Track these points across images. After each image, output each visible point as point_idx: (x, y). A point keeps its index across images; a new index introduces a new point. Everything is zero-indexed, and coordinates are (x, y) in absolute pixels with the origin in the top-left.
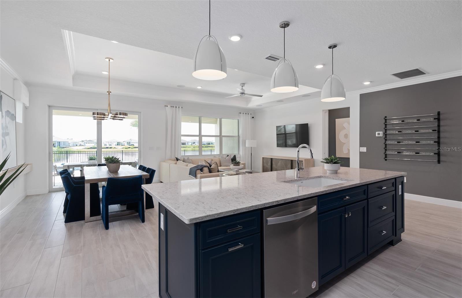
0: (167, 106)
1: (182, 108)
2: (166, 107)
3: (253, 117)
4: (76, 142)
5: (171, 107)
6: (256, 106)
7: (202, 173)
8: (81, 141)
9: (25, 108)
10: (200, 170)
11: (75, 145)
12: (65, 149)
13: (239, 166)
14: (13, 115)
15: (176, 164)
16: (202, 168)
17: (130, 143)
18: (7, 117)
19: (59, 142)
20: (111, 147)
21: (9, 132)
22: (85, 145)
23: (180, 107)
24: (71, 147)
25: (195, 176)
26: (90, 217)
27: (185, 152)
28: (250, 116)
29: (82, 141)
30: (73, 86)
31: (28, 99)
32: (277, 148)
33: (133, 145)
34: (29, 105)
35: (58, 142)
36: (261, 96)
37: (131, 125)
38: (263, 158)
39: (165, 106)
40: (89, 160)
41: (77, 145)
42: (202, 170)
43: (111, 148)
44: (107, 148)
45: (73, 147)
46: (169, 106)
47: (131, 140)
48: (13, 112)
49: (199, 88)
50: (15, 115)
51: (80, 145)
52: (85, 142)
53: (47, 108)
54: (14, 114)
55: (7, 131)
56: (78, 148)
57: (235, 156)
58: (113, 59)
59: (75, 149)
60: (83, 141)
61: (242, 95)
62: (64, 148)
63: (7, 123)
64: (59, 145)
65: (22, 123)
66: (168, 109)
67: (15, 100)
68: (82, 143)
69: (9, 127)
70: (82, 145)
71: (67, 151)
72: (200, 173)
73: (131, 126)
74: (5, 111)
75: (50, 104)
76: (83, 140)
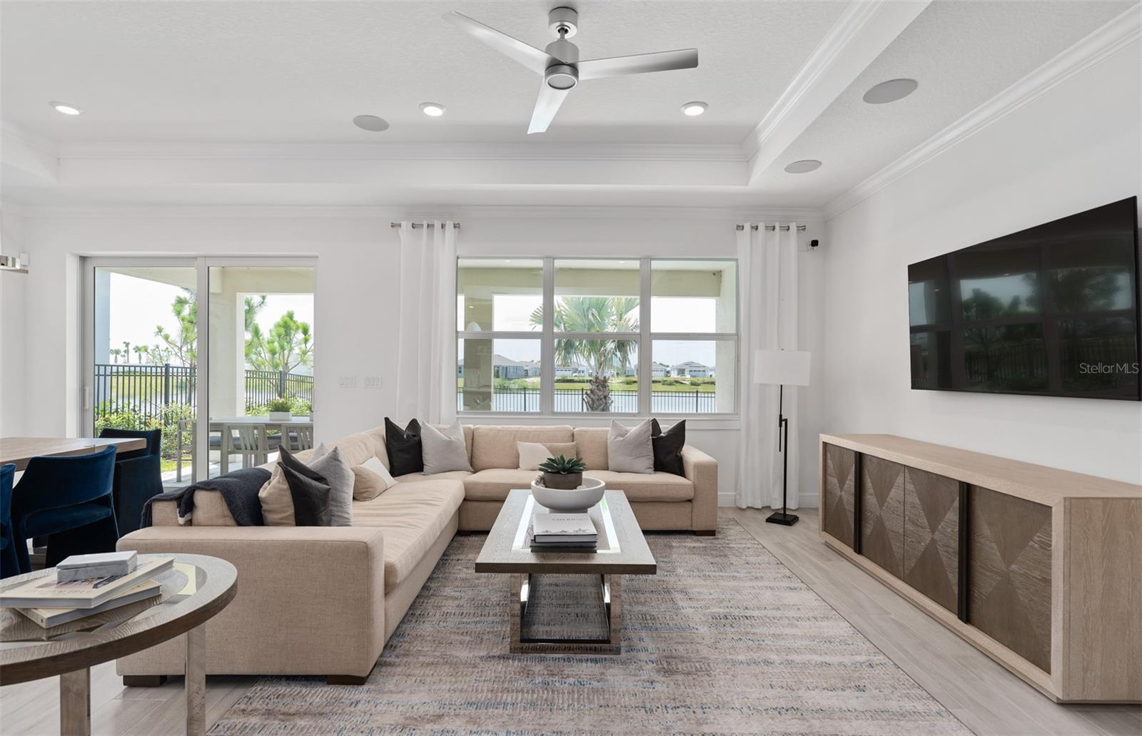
0: (401, 226)
1: (456, 227)
3: (814, 244)
19: (507, 368)
23: (449, 225)
27: (697, 397)
38: (826, 445)
39: (394, 225)
57: (683, 423)
66: (404, 234)
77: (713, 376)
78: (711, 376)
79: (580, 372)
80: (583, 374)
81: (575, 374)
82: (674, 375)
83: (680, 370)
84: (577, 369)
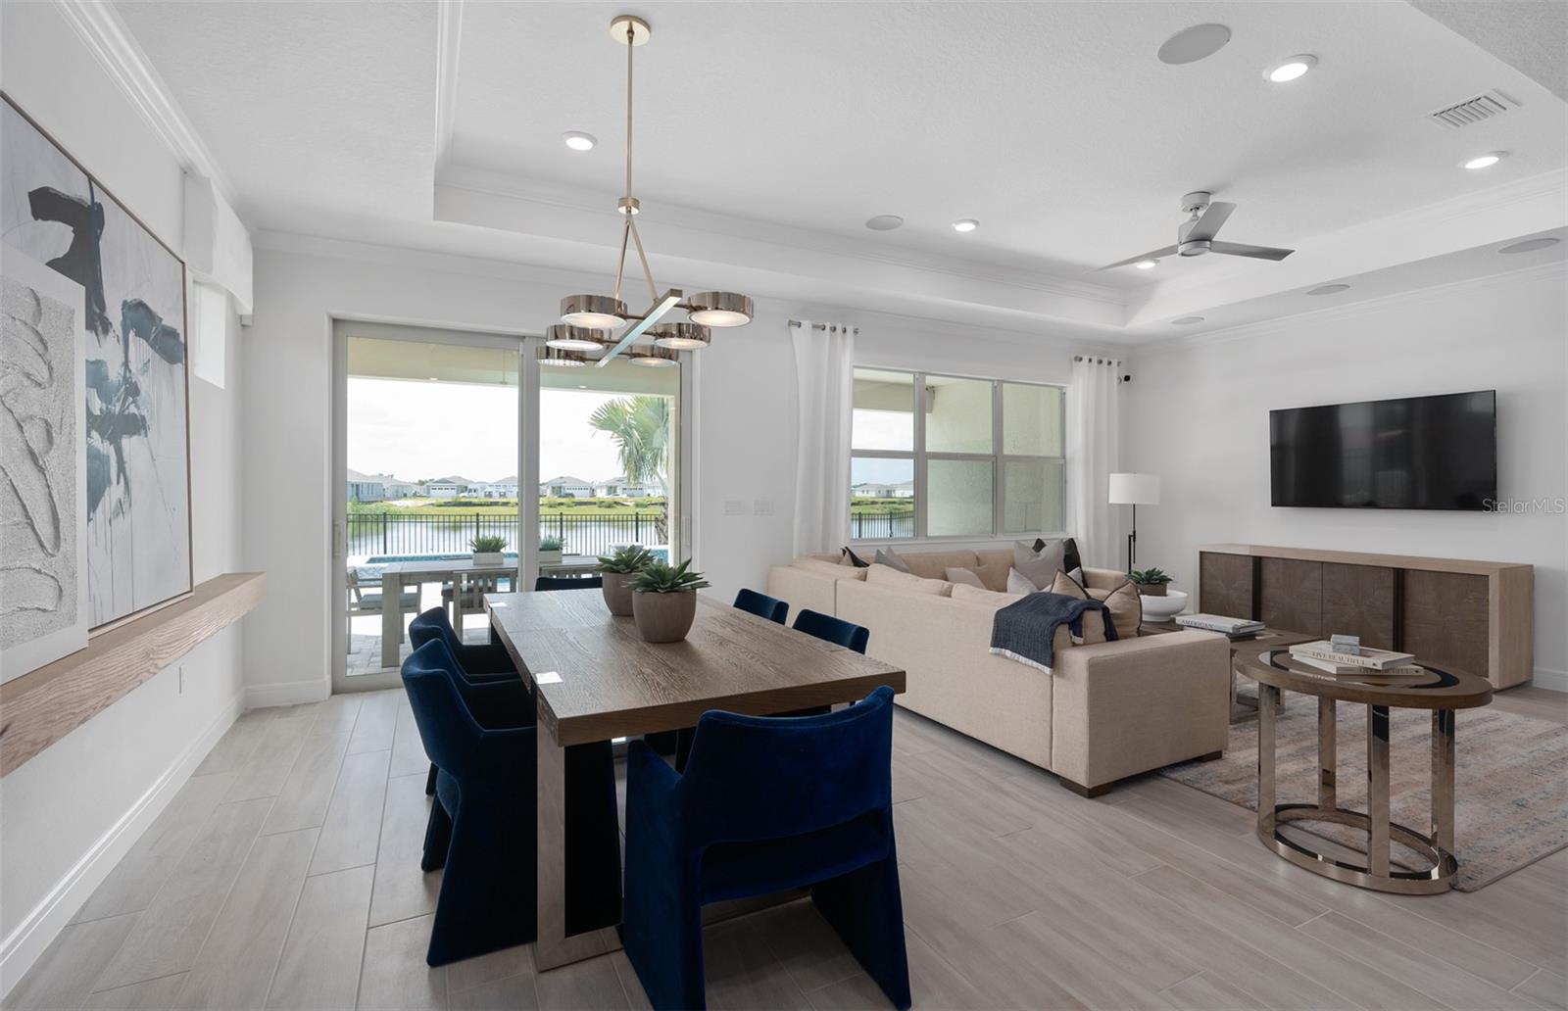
0: (800, 326)
1: (856, 332)
2: (794, 329)
3: (1127, 378)
4: (402, 486)
5: (814, 327)
6: (1174, 323)
7: (1078, 640)
8: (417, 481)
9: (243, 328)
10: (1069, 624)
11: (400, 494)
12: (373, 505)
13: (1163, 594)
14: (171, 333)
15: (864, 578)
16: (1080, 617)
17: (560, 488)
18: (132, 335)
19: (357, 486)
20: (505, 500)
21: (143, 417)
22: (428, 493)
23: (850, 331)
24: (389, 499)
25: (1048, 660)
26: (569, 932)
28: (1116, 373)
29: (420, 481)
30: (436, 218)
31: (248, 278)
32: (1274, 508)
33: (572, 495)
34: (254, 310)
35: (352, 485)
36: (1279, 255)
37: (592, 424)
38: (1201, 553)
39: (791, 323)
40: (474, 551)
41: (405, 495)
42: (1076, 625)
43: (506, 504)
44: (496, 504)
45: (395, 500)
46: (806, 324)
47: (563, 480)
48: (171, 320)
49: (965, 228)
50: (182, 338)
51: (415, 495)
52: (430, 484)
53: (327, 326)
54: (180, 331)
55: (133, 409)
56: (410, 505)
58: (648, 27)
59: (401, 505)
60: (422, 483)
61: (1197, 247)
62: (370, 502)
63: (132, 367)
64: (357, 494)
65: (222, 387)
66: (802, 337)
67: (183, 263)
68: (420, 490)
69: (143, 392)
70: (421, 496)
71: (385, 514)
72: (1069, 643)
73: (592, 427)
74: (125, 302)
75: (341, 313)
76: (423, 480)
77: (652, 495)
78: (649, 495)
79: (470, 491)
80: (475, 494)
81: (462, 495)
82: (602, 494)
83: (611, 487)
84: (466, 488)
